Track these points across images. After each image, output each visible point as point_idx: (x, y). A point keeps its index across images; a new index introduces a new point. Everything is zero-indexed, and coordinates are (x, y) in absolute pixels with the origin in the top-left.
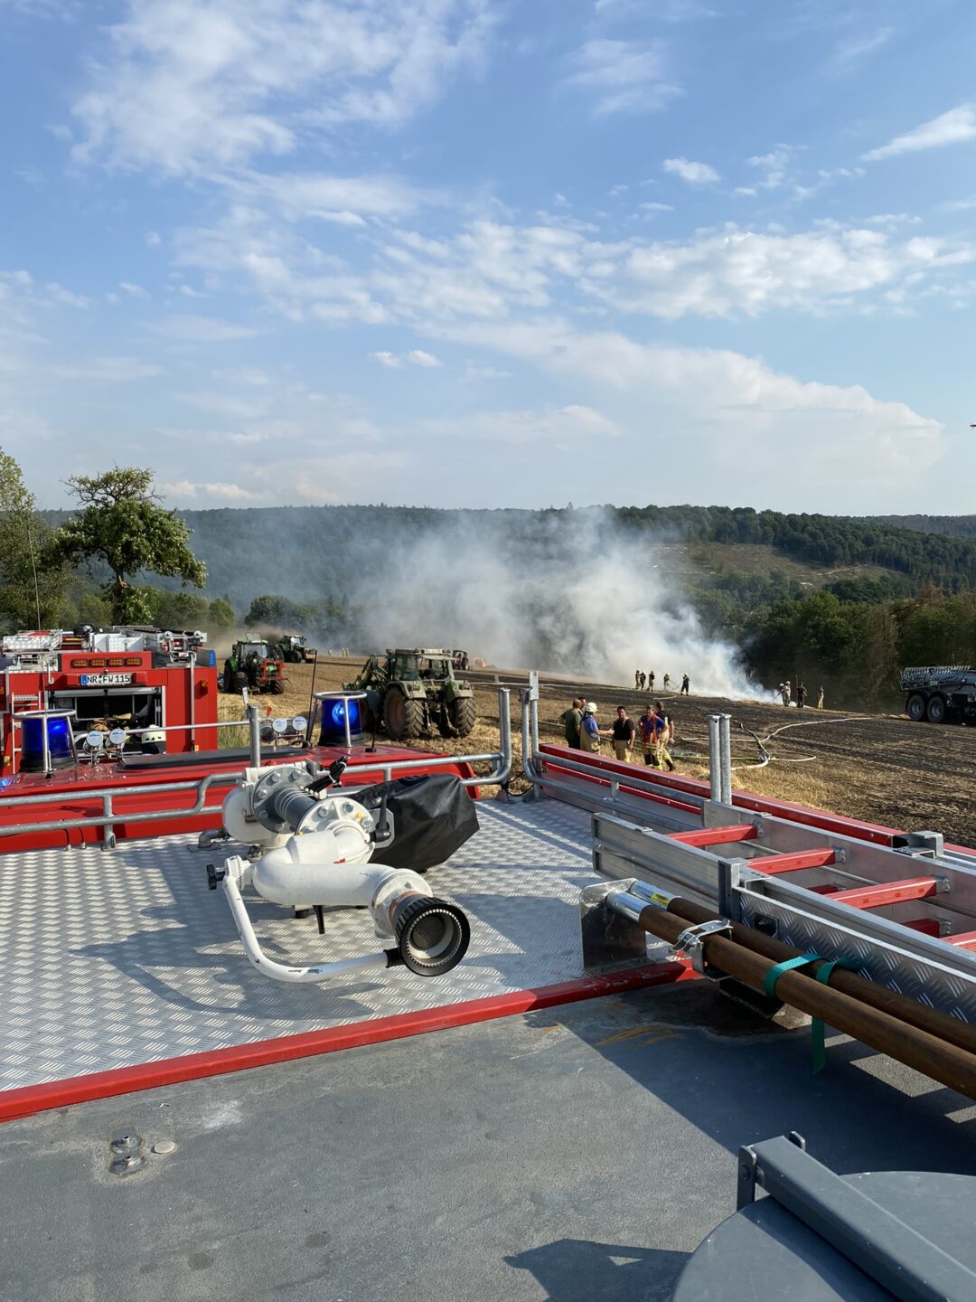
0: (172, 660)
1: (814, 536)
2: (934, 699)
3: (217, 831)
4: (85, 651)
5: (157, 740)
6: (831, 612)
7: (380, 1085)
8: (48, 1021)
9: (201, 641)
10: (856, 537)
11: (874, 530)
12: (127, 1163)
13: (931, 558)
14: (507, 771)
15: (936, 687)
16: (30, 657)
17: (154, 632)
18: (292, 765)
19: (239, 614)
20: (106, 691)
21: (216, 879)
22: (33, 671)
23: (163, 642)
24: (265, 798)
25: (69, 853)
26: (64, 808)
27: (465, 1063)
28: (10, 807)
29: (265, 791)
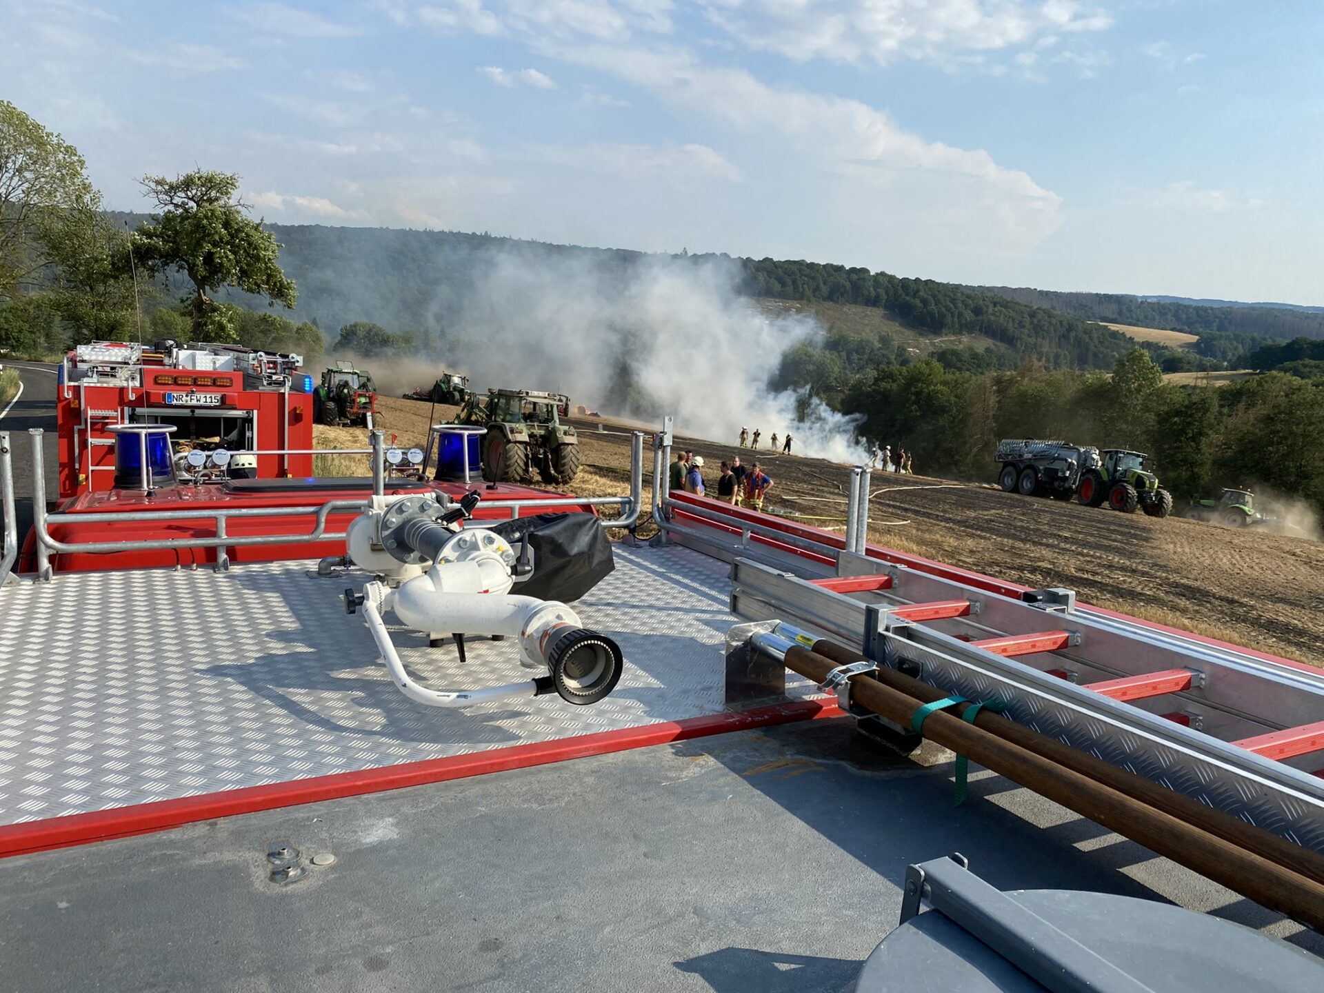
0: (265, 383)
1: (925, 302)
2: (1025, 472)
3: (338, 559)
4: (167, 367)
5: (247, 466)
6: (934, 380)
7: (535, 806)
8: (182, 738)
9: (297, 364)
10: (966, 306)
11: (984, 300)
12: (288, 873)
13: (1037, 333)
14: (635, 516)
15: (1030, 459)
16: (108, 369)
17: (246, 352)
18: (421, 495)
19: (327, 339)
20: (193, 412)
21: (355, 603)
22: (111, 385)
23: (255, 362)
24: (394, 527)
25: (179, 574)
26: (169, 527)
27: (617, 787)
28: (110, 523)
29: (394, 520)
